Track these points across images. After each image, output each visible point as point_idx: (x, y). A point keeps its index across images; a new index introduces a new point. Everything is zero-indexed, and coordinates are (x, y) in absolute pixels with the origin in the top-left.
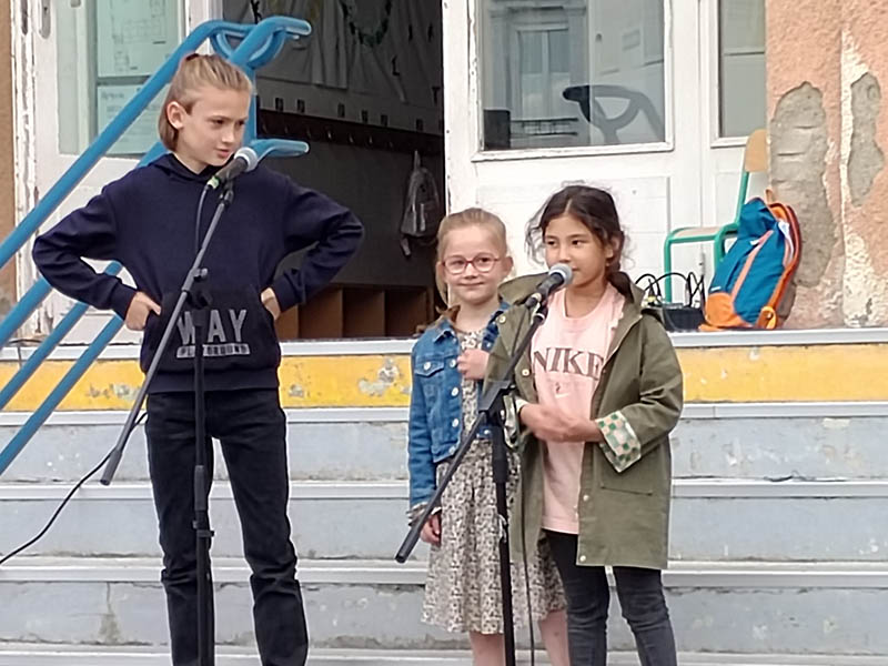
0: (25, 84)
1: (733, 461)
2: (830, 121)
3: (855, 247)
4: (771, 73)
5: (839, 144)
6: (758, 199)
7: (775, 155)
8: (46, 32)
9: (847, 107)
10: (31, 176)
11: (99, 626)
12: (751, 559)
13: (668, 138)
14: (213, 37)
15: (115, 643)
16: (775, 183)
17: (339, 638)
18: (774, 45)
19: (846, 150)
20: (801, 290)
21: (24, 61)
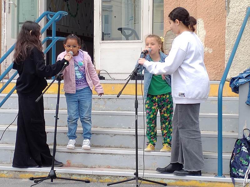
0: (4, 23)
7: (165, 44)
8: (9, 13)
10: (5, 43)
14: (47, 15)
21: (4, 19)
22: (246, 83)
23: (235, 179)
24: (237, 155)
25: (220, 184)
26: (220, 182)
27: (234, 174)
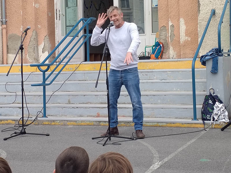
0: (57, 27)
1: (155, 77)
2: (168, 31)
3: (171, 48)
4: (159, 25)
5: (169, 34)
6: (158, 42)
7: (160, 35)
8: (60, 20)
9: (170, 29)
10: (58, 39)
11: (68, 101)
12: (158, 91)
13: (145, 33)
14: (83, 20)
15: (70, 104)
16: (160, 39)
17: (101, 103)
18: (160, 21)
19: (170, 35)
20: (164, 54)
21: (57, 24)
22: (210, 59)
23: (205, 121)
24: (206, 106)
25: (195, 125)
26: (195, 124)
27: (204, 118)
